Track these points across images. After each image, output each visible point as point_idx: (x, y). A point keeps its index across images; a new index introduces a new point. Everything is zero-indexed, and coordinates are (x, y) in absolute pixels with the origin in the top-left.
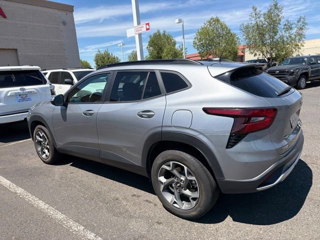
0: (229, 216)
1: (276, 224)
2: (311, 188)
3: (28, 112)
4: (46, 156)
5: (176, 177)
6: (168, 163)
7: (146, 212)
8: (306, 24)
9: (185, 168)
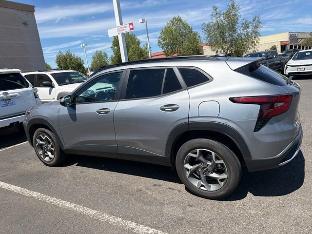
0: (249, 193)
1: (290, 194)
2: (305, 162)
3: (24, 114)
4: (50, 158)
5: (203, 162)
6: (194, 151)
7: (173, 198)
8: (261, 23)
9: (213, 153)
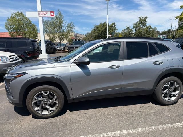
5: (169, 88)
8: (74, 26)
9: (175, 83)
